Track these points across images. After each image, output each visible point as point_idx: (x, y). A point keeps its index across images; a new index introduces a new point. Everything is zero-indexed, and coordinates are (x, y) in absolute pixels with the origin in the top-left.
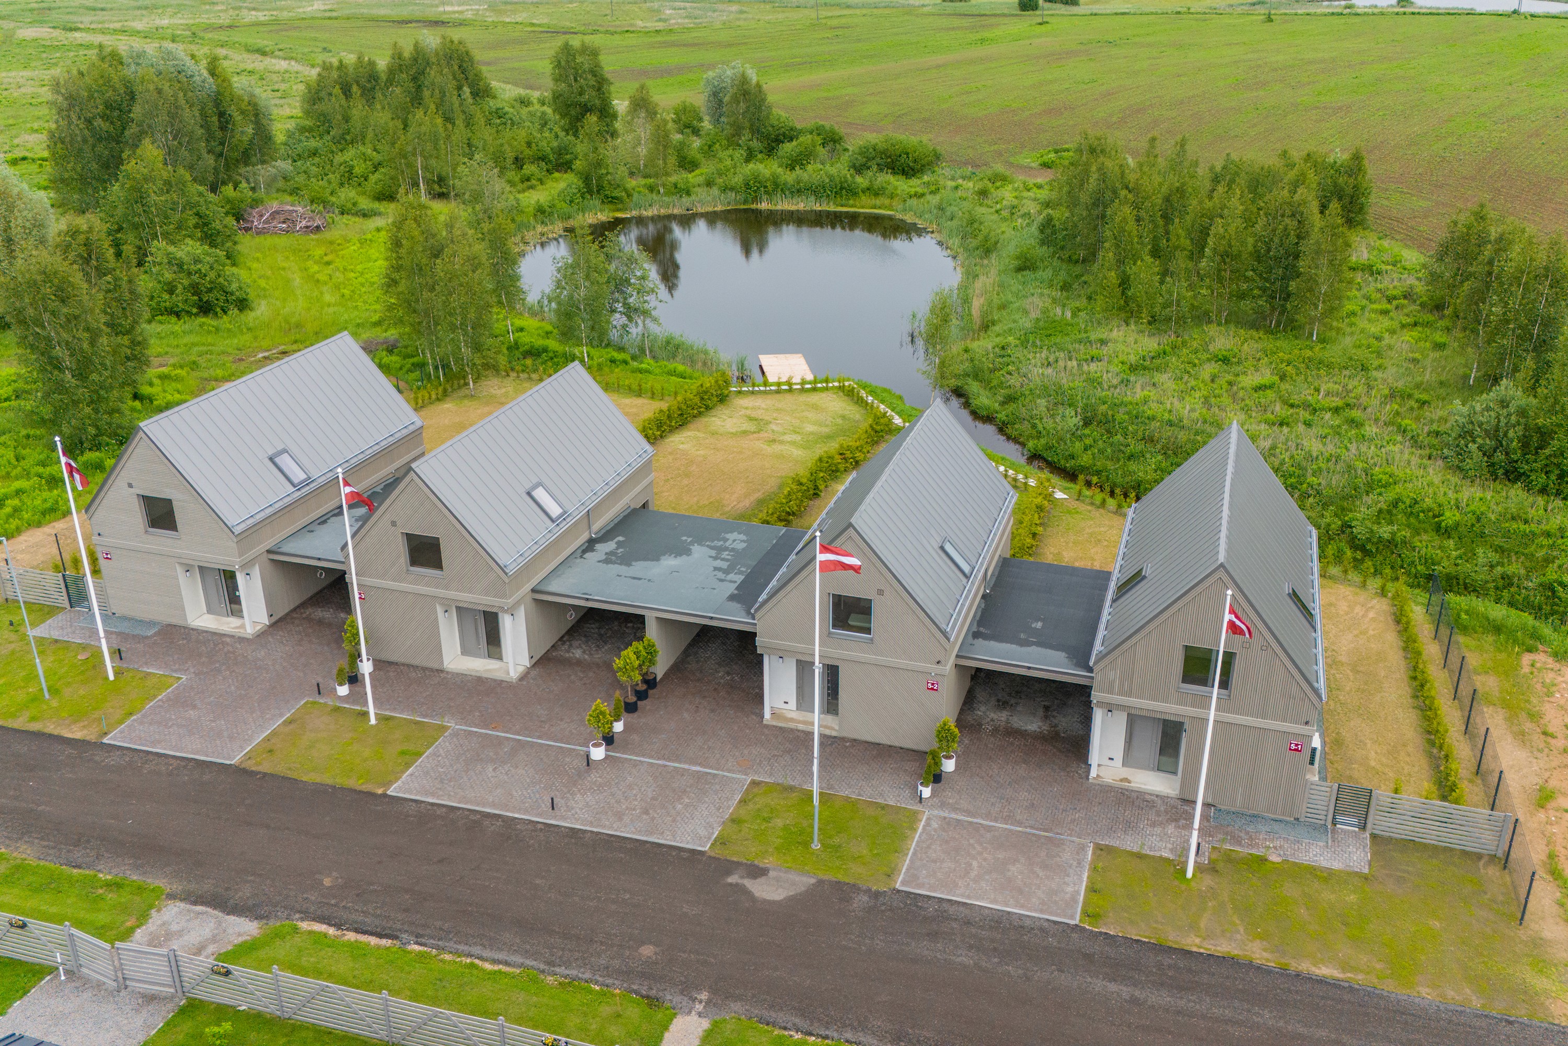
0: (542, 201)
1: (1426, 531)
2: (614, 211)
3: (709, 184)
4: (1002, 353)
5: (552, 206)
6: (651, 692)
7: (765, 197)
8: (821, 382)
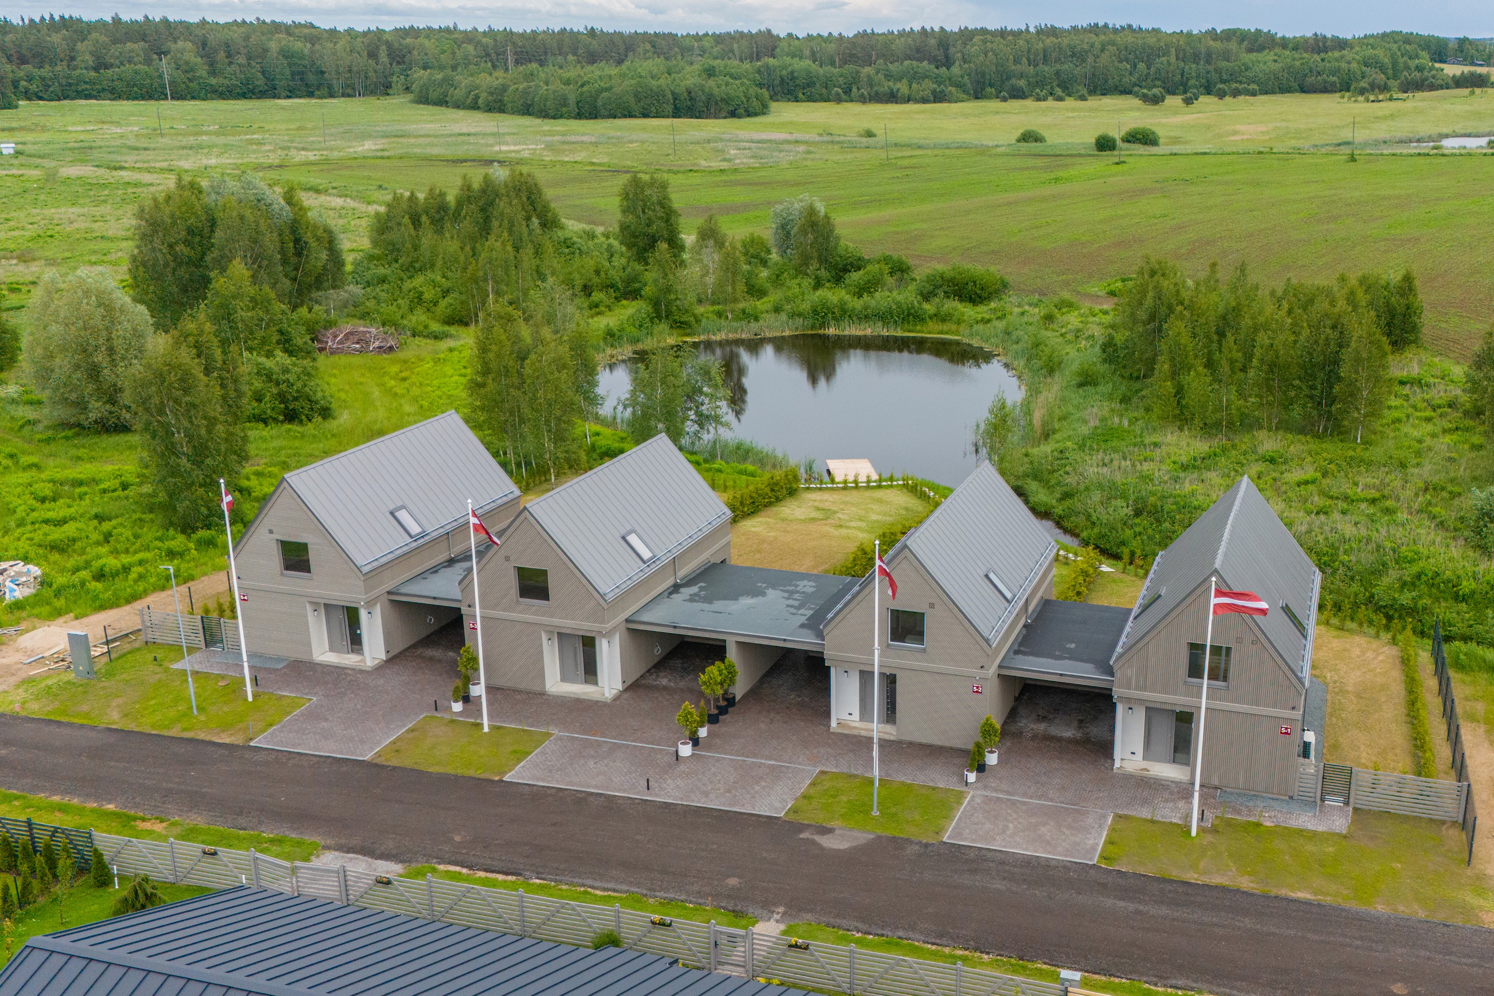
0: (611, 324)
1: (1446, 600)
2: (683, 335)
3: (777, 310)
4: (1060, 456)
5: (621, 330)
6: (730, 709)
7: (832, 323)
8: (886, 481)
